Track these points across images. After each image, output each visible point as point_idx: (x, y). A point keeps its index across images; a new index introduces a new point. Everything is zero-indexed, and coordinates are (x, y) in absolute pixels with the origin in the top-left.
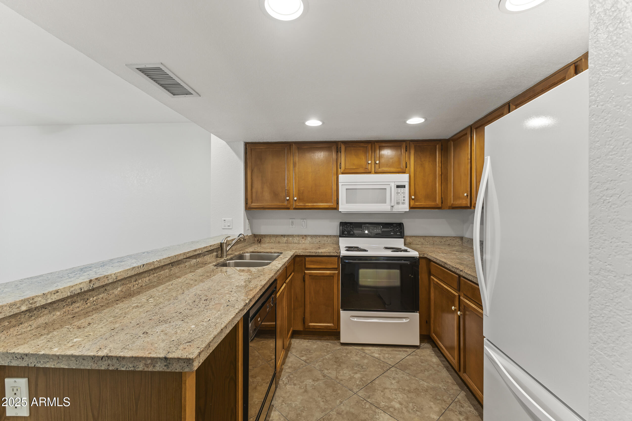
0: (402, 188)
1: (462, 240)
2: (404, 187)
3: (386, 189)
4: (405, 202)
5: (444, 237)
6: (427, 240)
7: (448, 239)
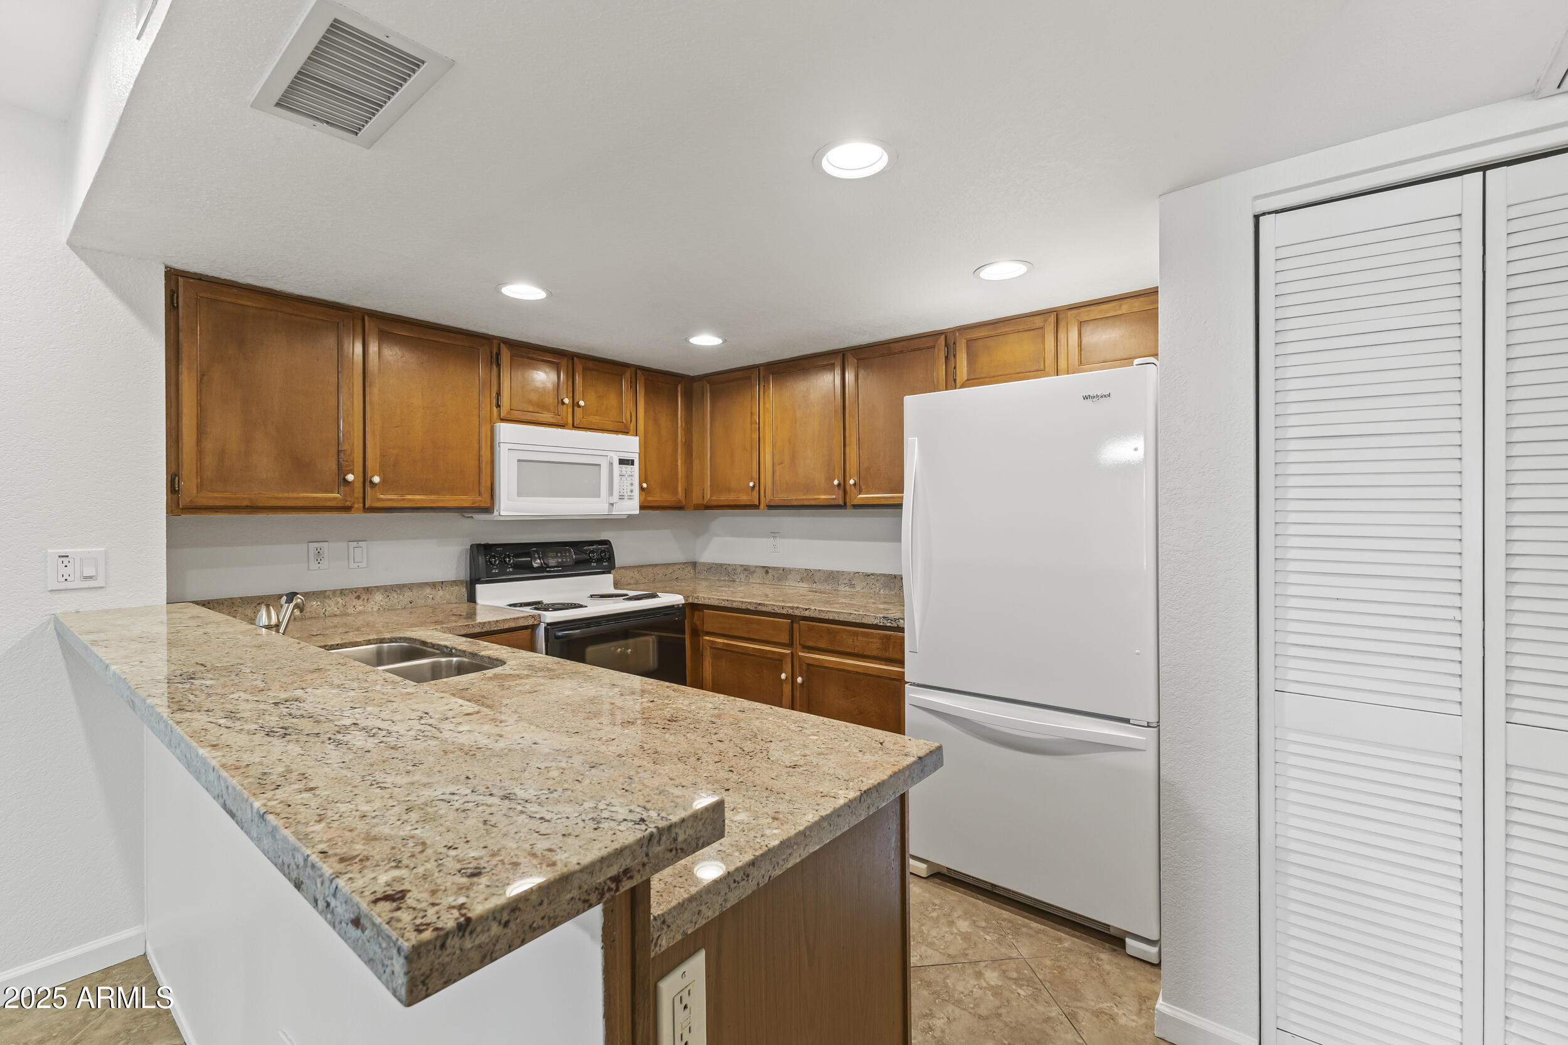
0: (628, 464)
1: (695, 567)
2: (632, 462)
3: (599, 465)
4: (633, 496)
5: (670, 564)
6: (644, 574)
7: (675, 568)
